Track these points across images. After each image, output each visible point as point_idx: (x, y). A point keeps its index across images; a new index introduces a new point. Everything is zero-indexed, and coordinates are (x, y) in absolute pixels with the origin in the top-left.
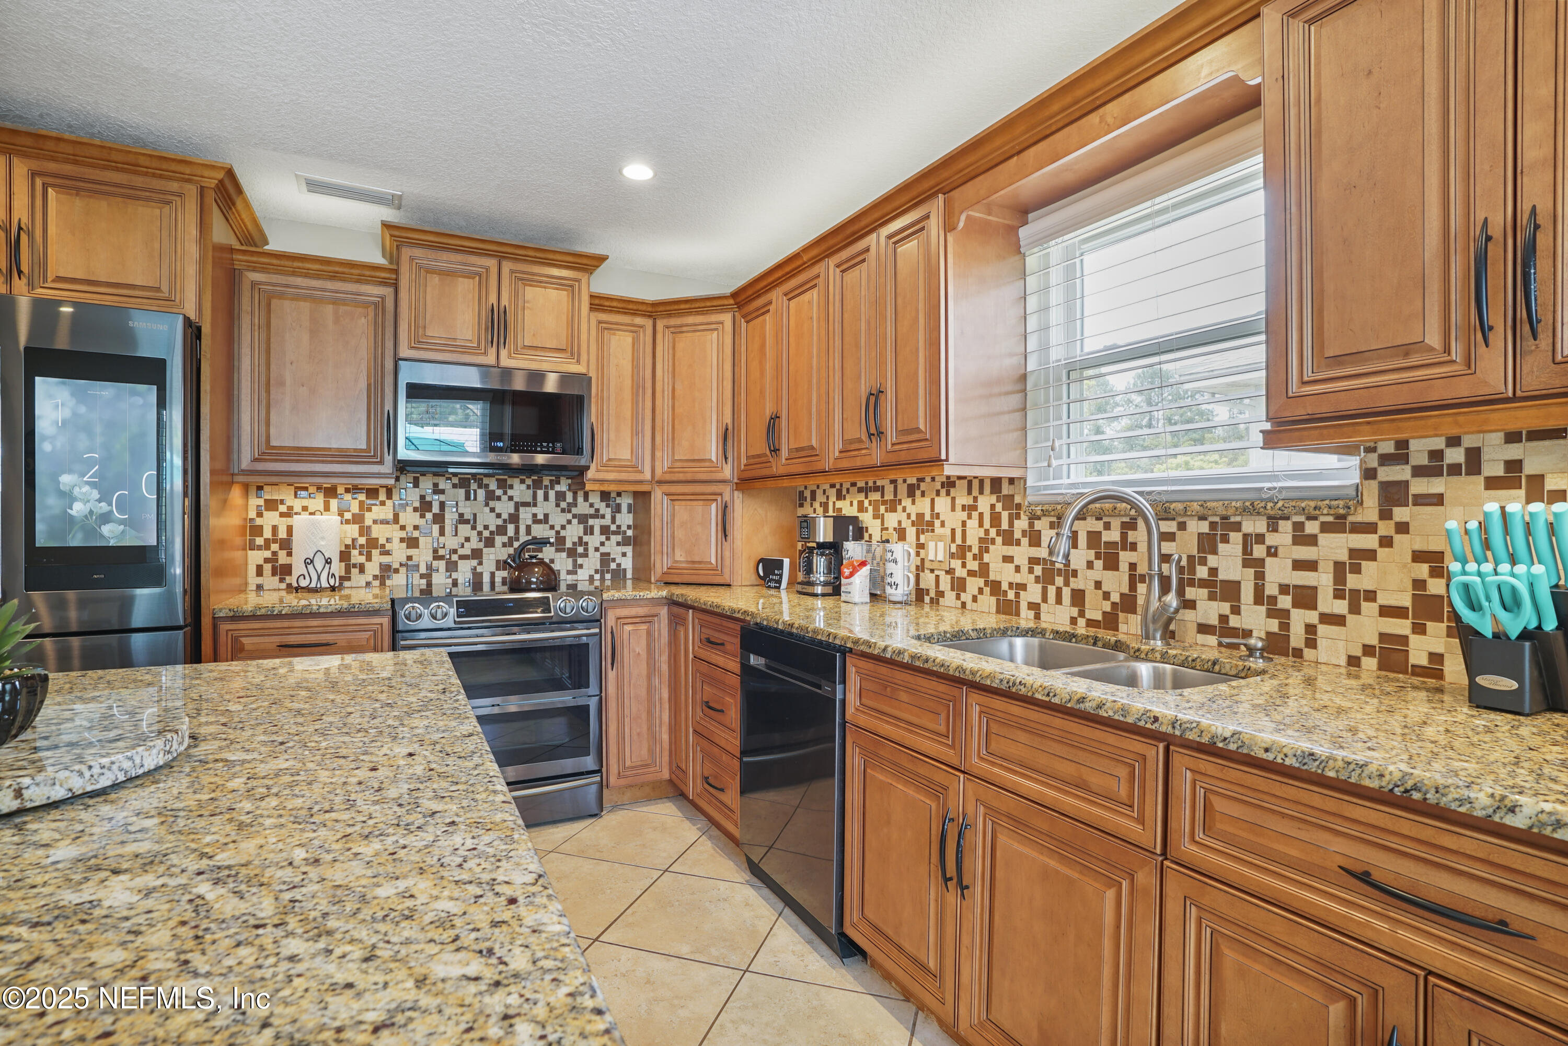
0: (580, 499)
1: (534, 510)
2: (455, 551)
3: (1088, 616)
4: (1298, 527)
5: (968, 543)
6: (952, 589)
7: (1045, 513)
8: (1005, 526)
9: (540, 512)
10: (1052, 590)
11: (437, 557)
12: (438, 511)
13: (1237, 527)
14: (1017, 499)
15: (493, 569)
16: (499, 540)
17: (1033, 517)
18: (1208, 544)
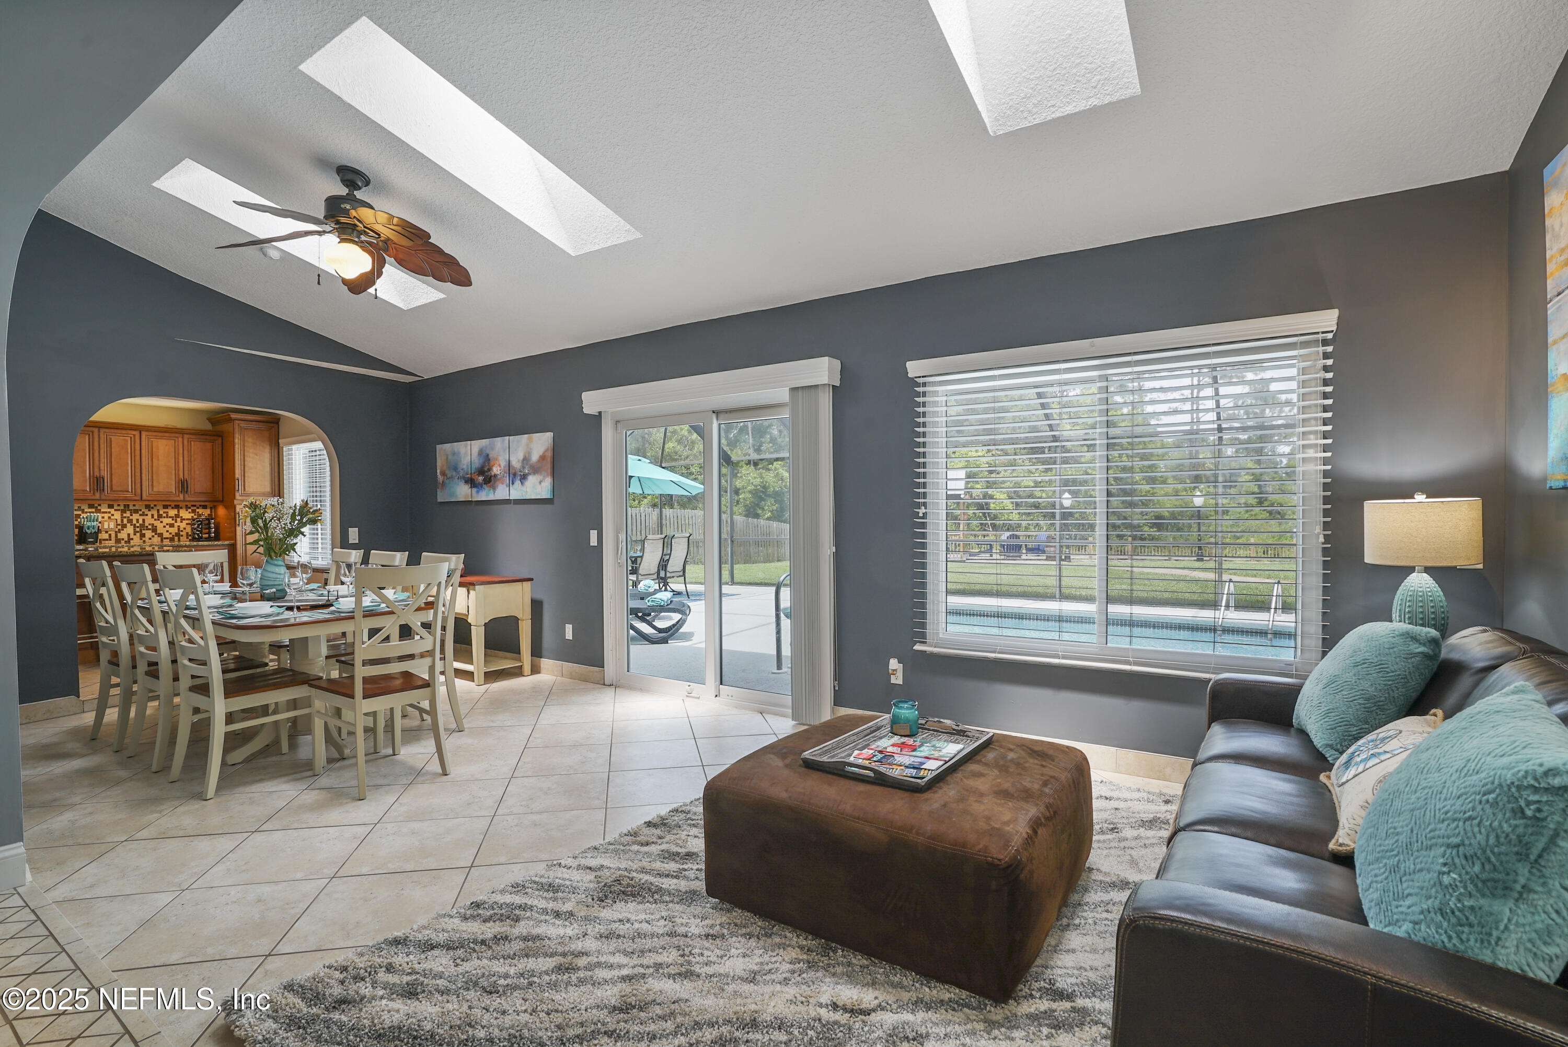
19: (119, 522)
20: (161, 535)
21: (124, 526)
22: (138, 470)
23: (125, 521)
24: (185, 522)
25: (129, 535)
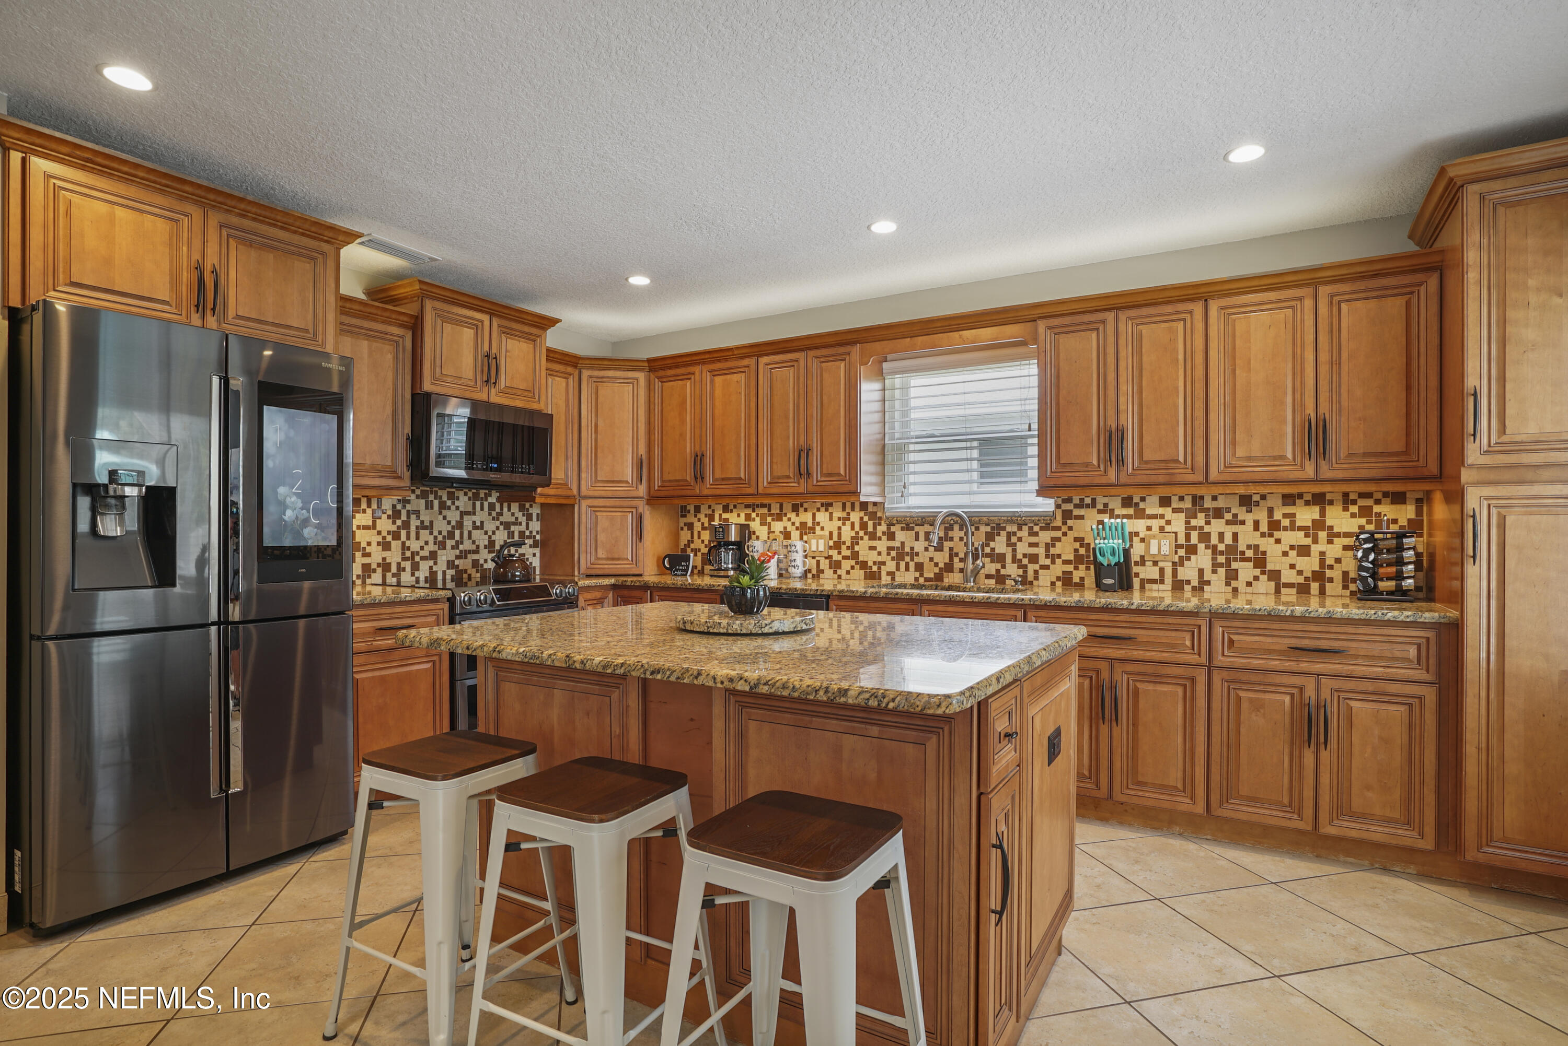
0: (505, 509)
1: (474, 518)
2: (418, 553)
3: (925, 576)
4: (1031, 528)
5: (843, 539)
6: (830, 568)
7: (898, 522)
8: (870, 529)
9: (477, 519)
10: (903, 564)
11: (405, 559)
12: (405, 519)
13: (1004, 529)
14: (879, 514)
15: (445, 568)
16: (450, 543)
17: (890, 525)
18: (990, 537)
19: (1182, 540)
20: (1275, 576)
21: (1192, 550)
22: (1199, 405)
23: (1194, 536)
24: (1339, 542)
25: (1201, 572)
